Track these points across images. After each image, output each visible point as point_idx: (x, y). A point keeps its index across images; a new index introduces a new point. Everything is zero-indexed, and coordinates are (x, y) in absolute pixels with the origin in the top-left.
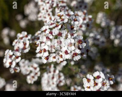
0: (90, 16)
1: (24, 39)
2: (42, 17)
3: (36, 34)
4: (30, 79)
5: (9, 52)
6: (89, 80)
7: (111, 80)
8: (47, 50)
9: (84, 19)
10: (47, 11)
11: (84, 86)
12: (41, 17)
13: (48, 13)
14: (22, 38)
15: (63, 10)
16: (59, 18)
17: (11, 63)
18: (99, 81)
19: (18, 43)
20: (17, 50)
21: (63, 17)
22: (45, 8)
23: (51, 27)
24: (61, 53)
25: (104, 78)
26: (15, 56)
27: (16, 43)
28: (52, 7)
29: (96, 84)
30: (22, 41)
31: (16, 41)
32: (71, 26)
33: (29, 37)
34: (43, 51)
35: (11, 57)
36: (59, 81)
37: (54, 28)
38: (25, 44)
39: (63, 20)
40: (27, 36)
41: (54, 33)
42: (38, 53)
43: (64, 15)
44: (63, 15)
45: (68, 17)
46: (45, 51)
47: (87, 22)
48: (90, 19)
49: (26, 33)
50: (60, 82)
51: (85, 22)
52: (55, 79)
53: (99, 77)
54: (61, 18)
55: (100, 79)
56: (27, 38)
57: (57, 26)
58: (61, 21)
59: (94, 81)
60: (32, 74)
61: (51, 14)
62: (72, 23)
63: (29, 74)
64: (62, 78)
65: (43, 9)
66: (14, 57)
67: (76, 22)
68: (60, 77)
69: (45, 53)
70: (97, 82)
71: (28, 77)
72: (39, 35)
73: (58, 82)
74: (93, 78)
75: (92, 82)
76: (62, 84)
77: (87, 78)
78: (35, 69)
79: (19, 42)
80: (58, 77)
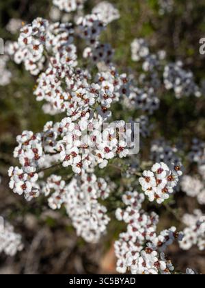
0: (124, 75)
1: (30, 143)
2: (43, 94)
3: (46, 129)
4: (54, 203)
5: (14, 170)
6: (147, 179)
7: (179, 169)
8: (77, 153)
9: (115, 83)
10: (53, 86)
11: (143, 189)
12: (40, 94)
13: (55, 88)
14: (27, 143)
15: (78, 78)
16: (80, 99)
17: (24, 187)
18: (163, 176)
19: (23, 151)
20: (27, 164)
21: (86, 97)
22: (48, 82)
23: (75, 118)
24: (97, 152)
25: (168, 170)
26: (28, 174)
27: (20, 152)
28: (59, 78)
29: (159, 182)
30: (29, 146)
31: (17, 149)
32: (102, 107)
33: (39, 137)
34: (71, 156)
35: (21, 177)
36: (100, 191)
37: (80, 118)
38: (35, 151)
39: (87, 101)
40: (34, 137)
41: (83, 127)
42: (64, 160)
43: (87, 92)
44: (85, 94)
45: (93, 95)
46: (74, 155)
47: (121, 87)
48: (124, 80)
49: (31, 133)
50: (103, 192)
51: (118, 87)
52: (94, 191)
53: (160, 171)
54: (82, 98)
55: (162, 173)
56: (36, 141)
57: (83, 115)
58: (86, 103)
59: (156, 178)
60: (56, 194)
61: (60, 89)
62: (103, 103)
63: (50, 196)
64: (105, 185)
65: (45, 84)
66: (26, 175)
67: (107, 100)
68: (100, 185)
69: (75, 158)
70: (159, 179)
71: (51, 200)
72: (52, 129)
73: (99, 195)
74: (153, 174)
75: (153, 180)
76: (106, 195)
77: (144, 177)
78: (58, 183)
79: (25, 151)
80: (97, 188)
